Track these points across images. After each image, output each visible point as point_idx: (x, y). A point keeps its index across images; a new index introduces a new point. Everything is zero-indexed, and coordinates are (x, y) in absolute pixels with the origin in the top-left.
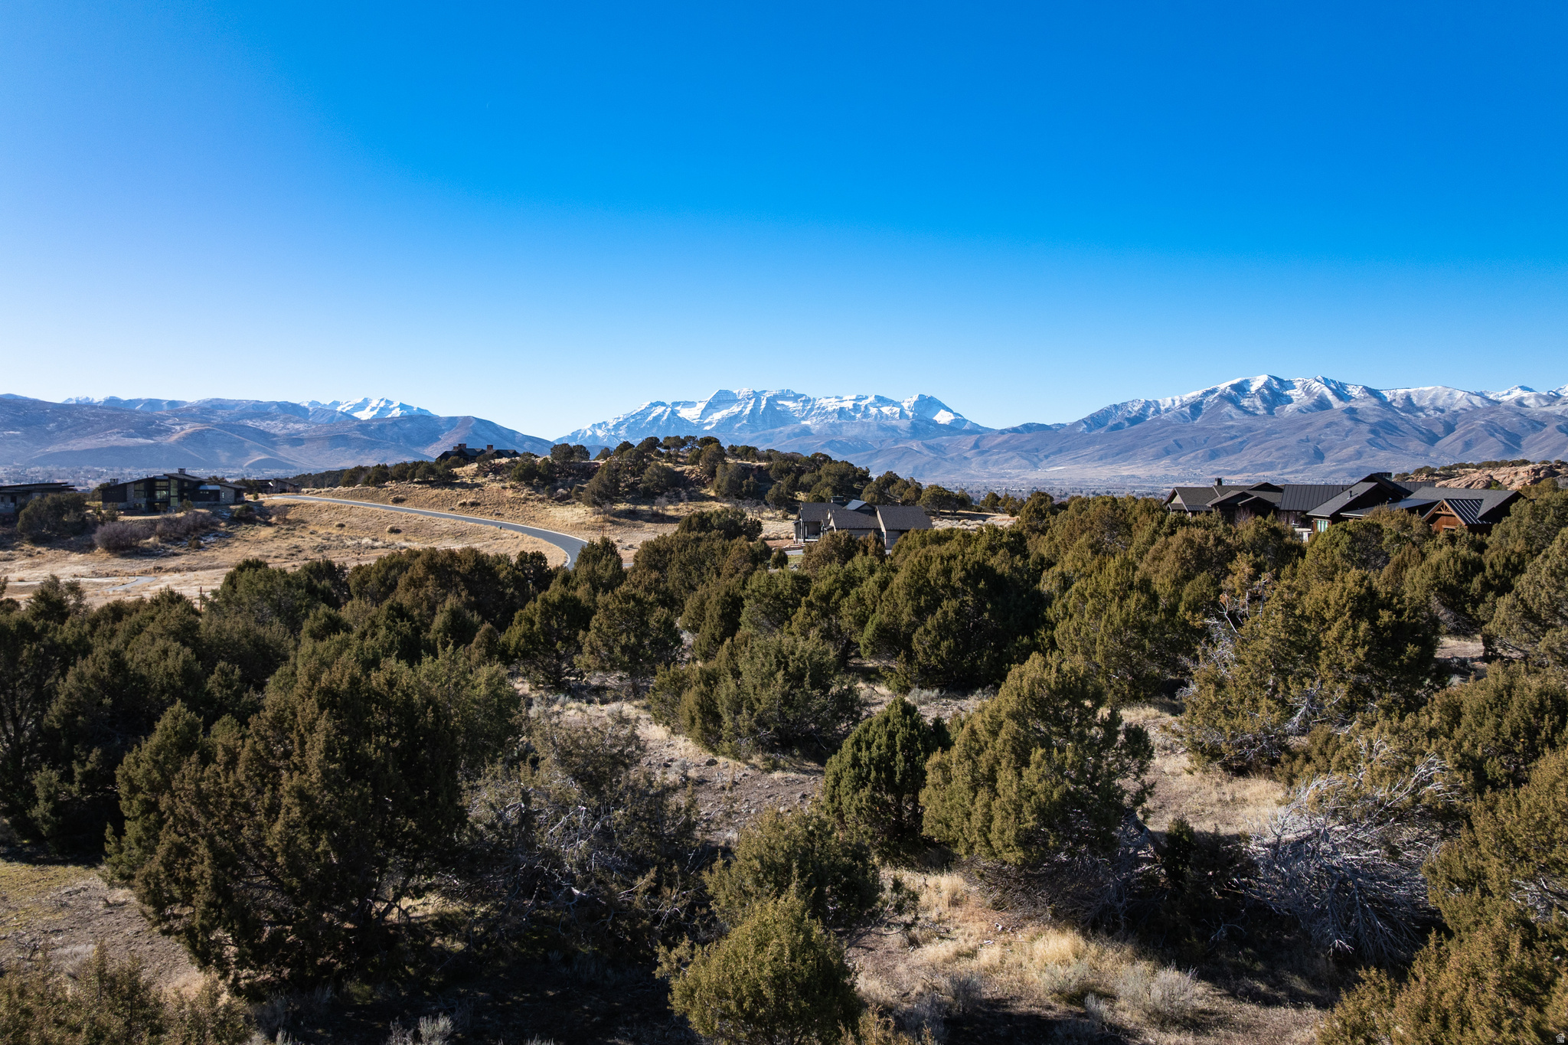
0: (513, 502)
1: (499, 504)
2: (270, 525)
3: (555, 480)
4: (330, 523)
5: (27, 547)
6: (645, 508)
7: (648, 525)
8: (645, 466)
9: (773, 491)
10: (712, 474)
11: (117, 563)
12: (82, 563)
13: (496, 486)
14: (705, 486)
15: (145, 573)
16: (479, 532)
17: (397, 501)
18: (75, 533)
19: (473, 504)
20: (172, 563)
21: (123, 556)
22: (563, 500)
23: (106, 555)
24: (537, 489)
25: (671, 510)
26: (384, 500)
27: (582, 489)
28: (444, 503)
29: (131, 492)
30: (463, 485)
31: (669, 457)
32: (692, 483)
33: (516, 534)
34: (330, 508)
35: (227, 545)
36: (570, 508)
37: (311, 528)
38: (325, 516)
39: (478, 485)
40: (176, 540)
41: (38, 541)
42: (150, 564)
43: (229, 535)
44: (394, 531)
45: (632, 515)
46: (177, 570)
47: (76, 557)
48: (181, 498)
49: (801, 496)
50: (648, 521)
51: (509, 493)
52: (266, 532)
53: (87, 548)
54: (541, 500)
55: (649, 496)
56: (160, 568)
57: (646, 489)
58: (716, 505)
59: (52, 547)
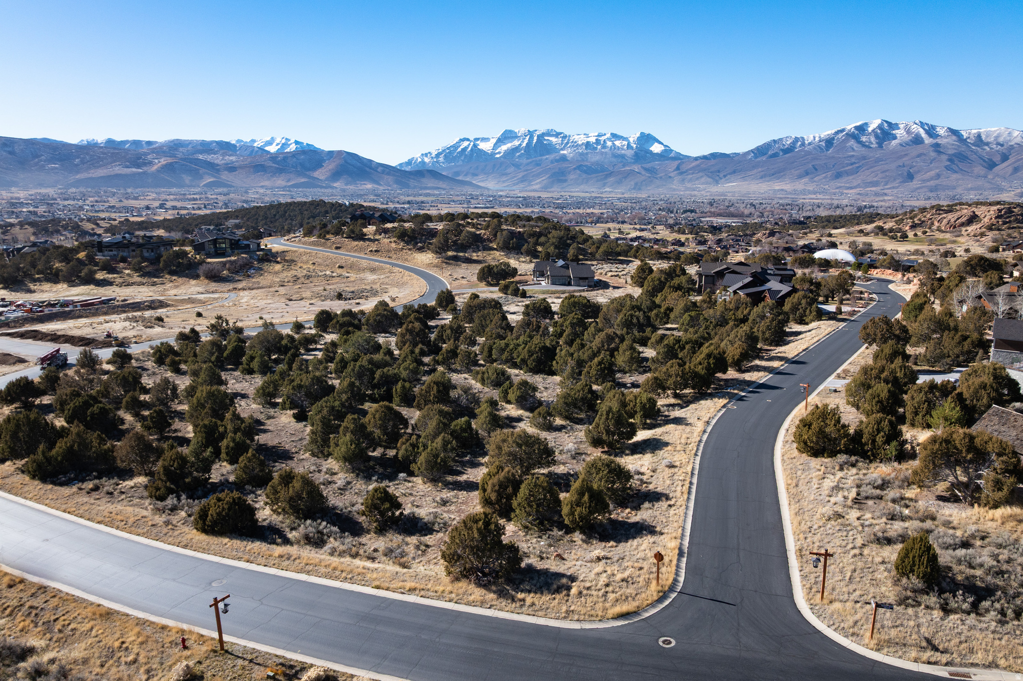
0: (396, 250)
1: (389, 251)
2: (278, 262)
3: (416, 238)
4: (307, 262)
5: (167, 276)
6: (461, 254)
7: (464, 265)
8: (462, 231)
9: (525, 247)
10: (495, 235)
11: (213, 286)
12: (195, 285)
13: (386, 241)
14: (491, 242)
15: (229, 291)
16: (382, 268)
17: (337, 248)
18: (188, 269)
19: (376, 251)
20: (240, 285)
21: (215, 281)
22: (421, 250)
23: (207, 281)
24: (407, 243)
25: (475, 256)
26: (330, 247)
27: (431, 244)
28: (361, 250)
29: (206, 245)
30: (369, 240)
31: (473, 226)
32: (485, 240)
33: (401, 270)
34: (306, 253)
35: (262, 275)
36: (424, 254)
37: (299, 265)
38: (304, 258)
39: (377, 240)
40: (237, 272)
41: (172, 273)
42: (231, 286)
43: (261, 269)
44: (341, 267)
45: (456, 259)
46: (244, 289)
47: (193, 282)
48: (232, 249)
49: (540, 249)
50: (464, 262)
51: (393, 245)
52: (278, 267)
53: (196, 277)
54: (410, 249)
55: (463, 248)
56: (235, 289)
57: (462, 244)
58: (497, 253)
59: (180, 277)
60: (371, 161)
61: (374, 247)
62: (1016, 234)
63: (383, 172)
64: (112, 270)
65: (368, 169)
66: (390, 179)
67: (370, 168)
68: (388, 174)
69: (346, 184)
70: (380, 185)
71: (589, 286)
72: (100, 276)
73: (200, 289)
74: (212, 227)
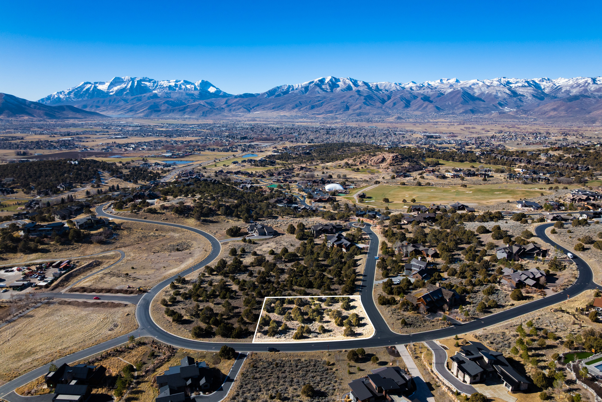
1: (173, 219)
2: (123, 230)
3: (183, 212)
4: (138, 228)
6: (208, 219)
11: (105, 247)
13: (169, 213)
14: (218, 211)
16: (177, 230)
19: (167, 219)
21: (104, 244)
22: (187, 217)
24: (180, 214)
25: (214, 219)
26: (142, 218)
27: (191, 214)
28: (158, 219)
32: (214, 211)
33: (186, 230)
35: (121, 238)
36: (190, 219)
37: (135, 230)
40: (110, 238)
43: (118, 235)
44: (157, 230)
45: (206, 221)
46: (121, 247)
52: (126, 233)
53: (91, 243)
54: (182, 217)
56: (116, 247)
57: (206, 213)
59: (81, 243)
60: (25, 100)
61: (163, 217)
62: (400, 168)
63: (35, 108)
65: (23, 106)
66: (41, 112)
67: (25, 105)
68: (39, 109)
69: (9, 117)
70: (34, 116)
72: (41, 247)
73: (101, 250)
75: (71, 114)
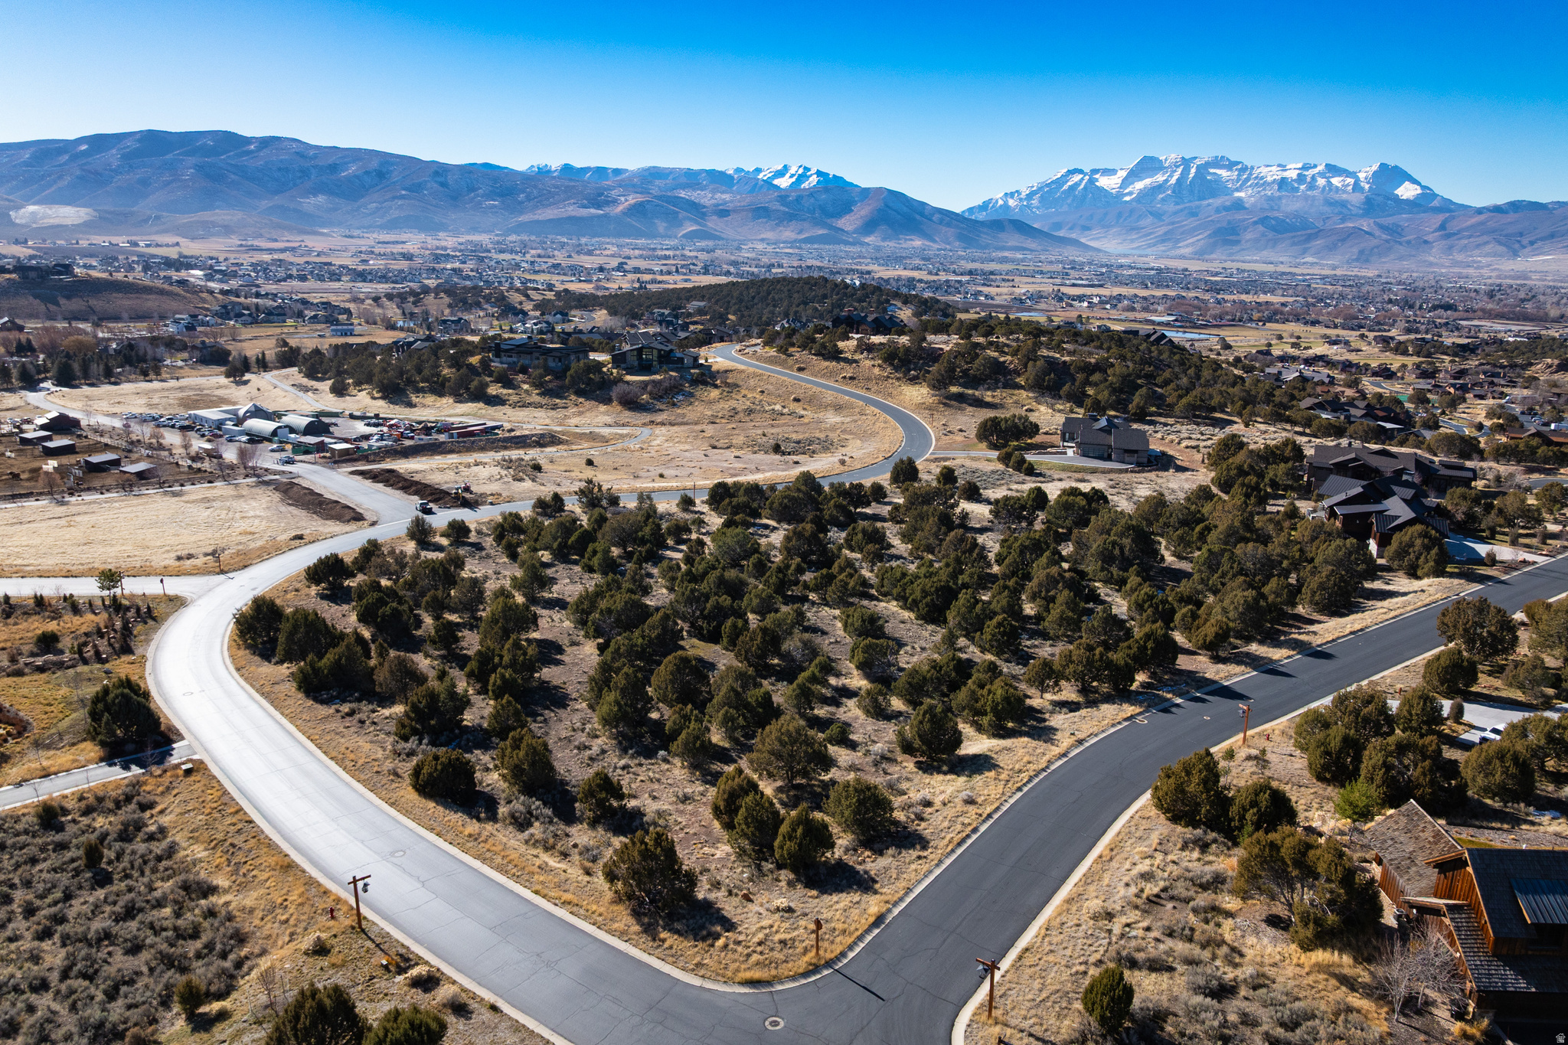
0: (878, 378)
1: (869, 379)
2: (716, 387)
3: (910, 362)
4: (754, 389)
5: (573, 397)
6: (970, 392)
7: (970, 409)
8: (977, 355)
9: (1066, 388)
10: (1026, 366)
11: (627, 415)
12: (606, 413)
13: (869, 363)
14: (1019, 375)
15: (644, 425)
16: (851, 406)
17: (800, 369)
18: (600, 389)
19: (851, 378)
20: (660, 417)
21: (630, 409)
22: (914, 380)
23: (619, 408)
24: (896, 369)
25: (988, 396)
26: (791, 368)
27: (928, 372)
28: (830, 375)
29: (628, 356)
30: (846, 360)
31: (998, 347)
32: (1010, 372)
33: (877, 411)
34: (755, 375)
35: (691, 404)
36: (917, 387)
37: (743, 392)
38: (752, 382)
39: (856, 361)
40: (659, 398)
41: (580, 393)
42: (646, 417)
43: (691, 395)
44: (797, 400)
45: (960, 398)
46: (663, 424)
47: (603, 408)
48: (660, 362)
49: (1090, 391)
50: (971, 405)
51: (876, 371)
52: (715, 393)
53: (607, 401)
54: (898, 379)
55: (975, 382)
56: (652, 422)
57: (975, 376)
58: (1024, 394)
59: (588, 399)
60: (923, 204)
61: (849, 371)
63: (941, 222)
64: (508, 383)
65: (918, 217)
66: (950, 232)
67: (922, 214)
68: (949, 225)
69: (884, 239)
70: (934, 241)
71: (1139, 464)
72: (494, 390)
73: (608, 419)
74: (667, 312)
75: (1014, 239)
